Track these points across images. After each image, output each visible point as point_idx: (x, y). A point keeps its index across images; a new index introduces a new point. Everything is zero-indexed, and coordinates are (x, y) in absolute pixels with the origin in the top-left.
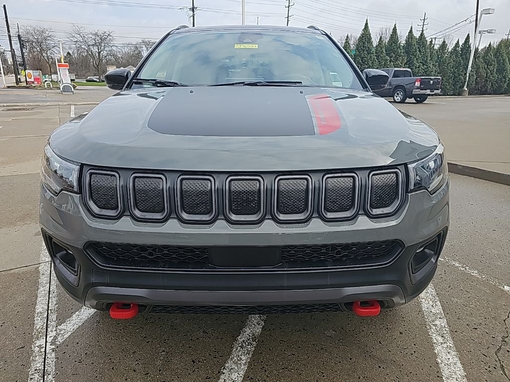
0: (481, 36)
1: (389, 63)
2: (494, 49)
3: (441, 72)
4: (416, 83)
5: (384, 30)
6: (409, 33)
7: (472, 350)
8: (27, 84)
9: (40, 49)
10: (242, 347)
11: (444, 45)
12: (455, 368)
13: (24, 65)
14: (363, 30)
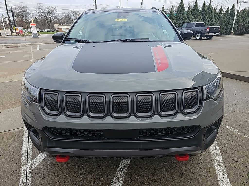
0: (241, 4)
1: (193, 20)
2: (247, 11)
3: (220, 23)
4: (207, 30)
5: (191, 2)
6: (203, 4)
7: (235, 173)
8: (16, 34)
9: (22, 17)
10: (121, 171)
11: (221, 10)
12: (226, 183)
13: (14, 24)
14: (180, 3)
